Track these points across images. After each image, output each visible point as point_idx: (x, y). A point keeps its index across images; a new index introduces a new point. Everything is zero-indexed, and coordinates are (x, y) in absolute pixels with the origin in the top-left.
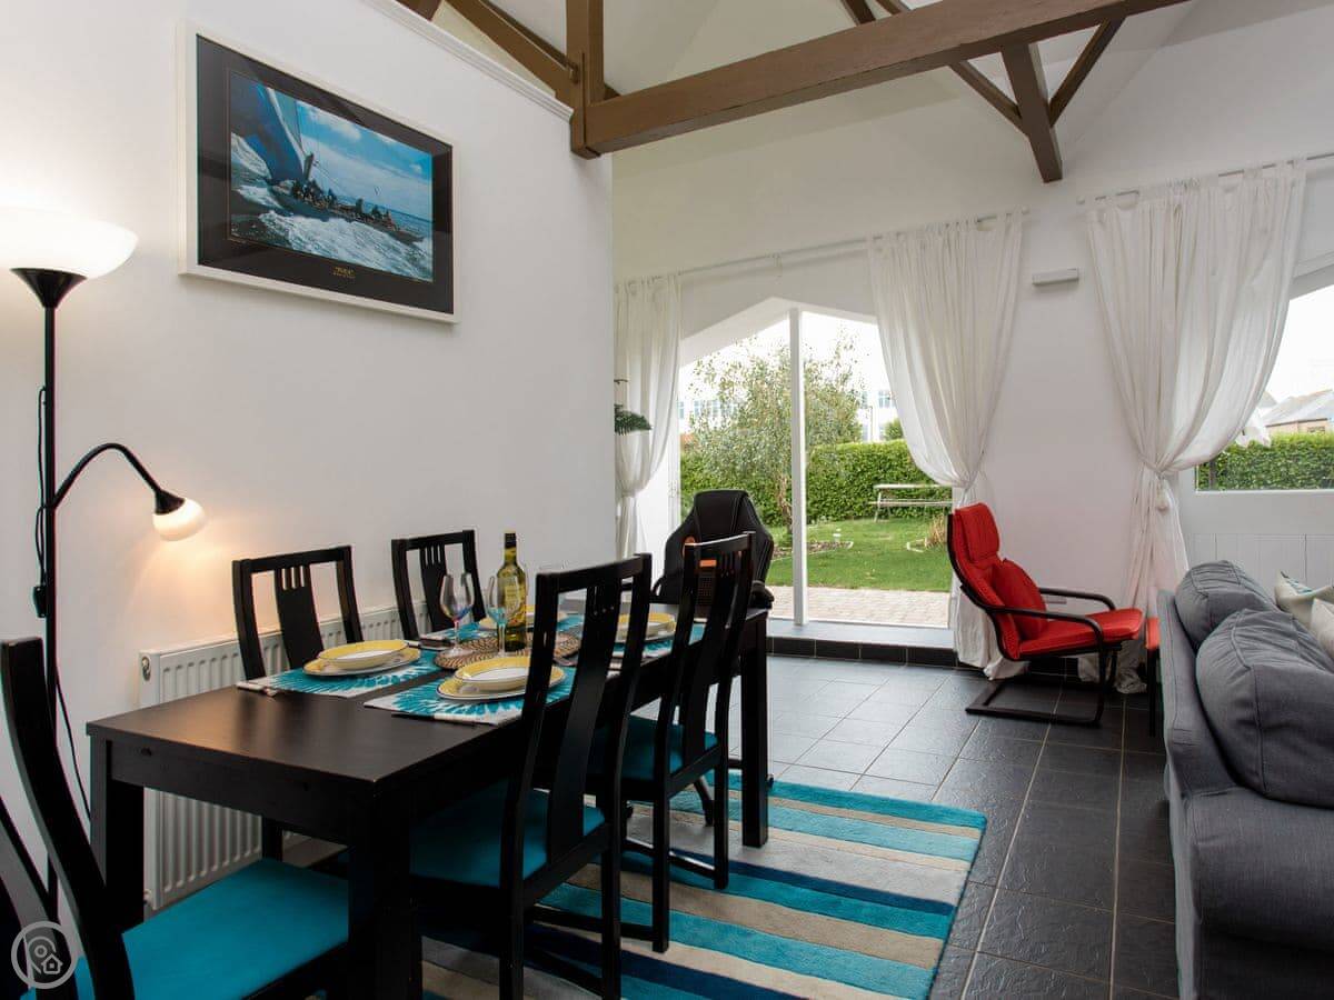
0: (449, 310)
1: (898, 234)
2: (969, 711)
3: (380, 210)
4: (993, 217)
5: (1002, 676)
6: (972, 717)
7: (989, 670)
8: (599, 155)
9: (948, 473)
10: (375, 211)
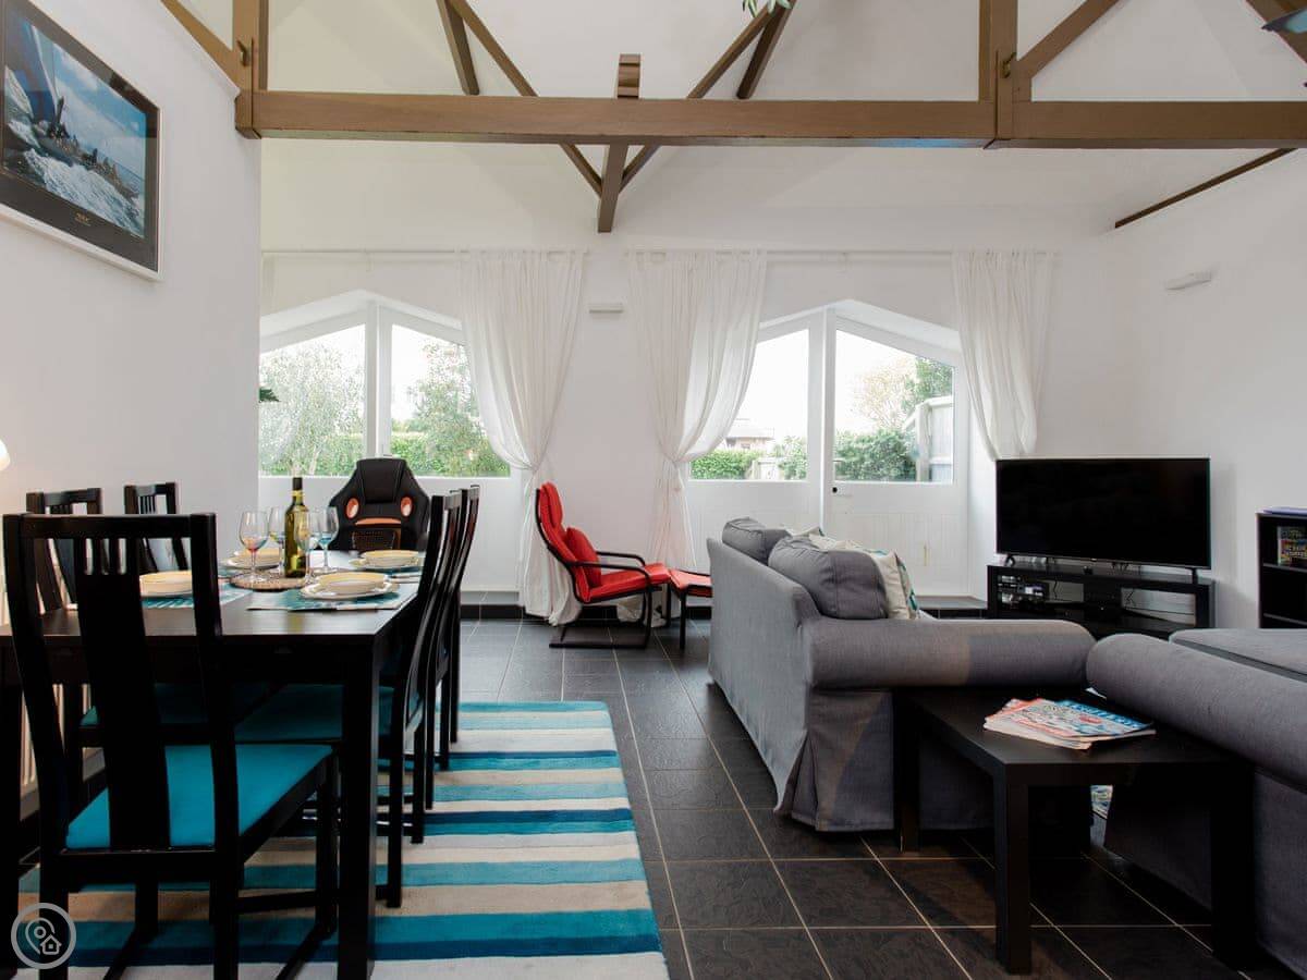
0: (154, 267)
1: (483, 252)
2: (552, 646)
3: (109, 162)
4: (560, 252)
5: (564, 621)
6: (555, 650)
7: (554, 619)
8: (260, 137)
9: (521, 458)
10: (106, 163)
